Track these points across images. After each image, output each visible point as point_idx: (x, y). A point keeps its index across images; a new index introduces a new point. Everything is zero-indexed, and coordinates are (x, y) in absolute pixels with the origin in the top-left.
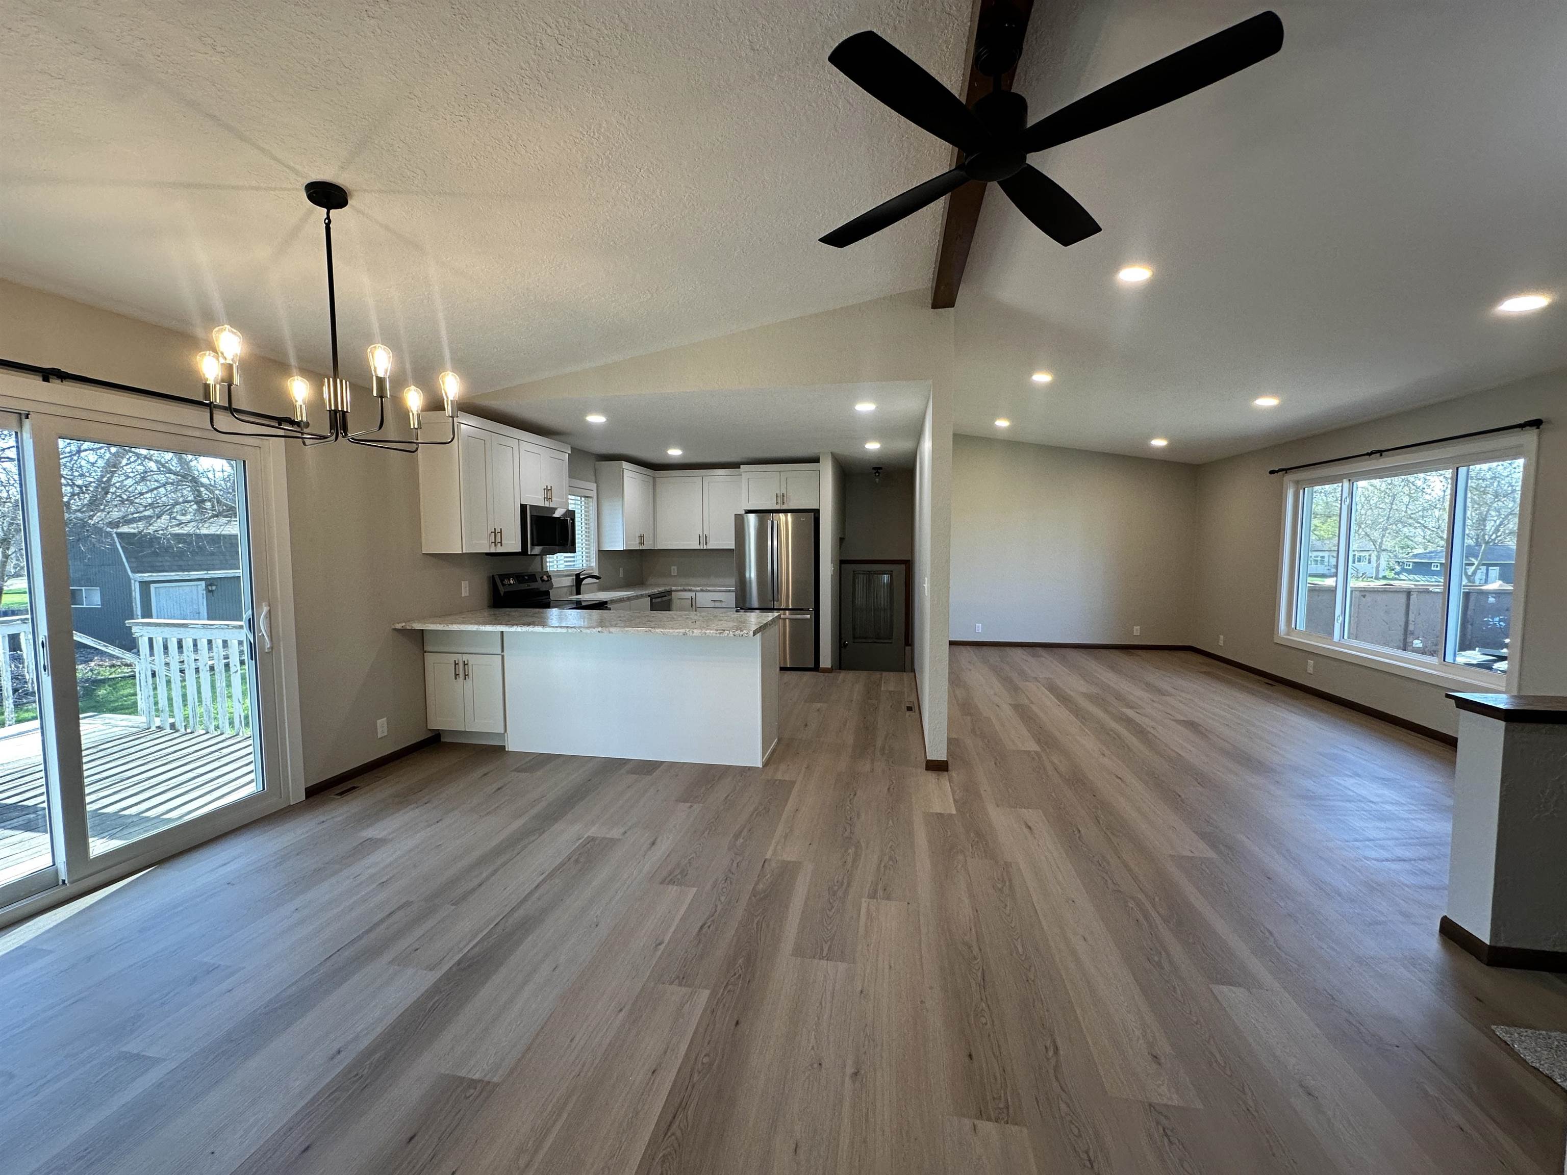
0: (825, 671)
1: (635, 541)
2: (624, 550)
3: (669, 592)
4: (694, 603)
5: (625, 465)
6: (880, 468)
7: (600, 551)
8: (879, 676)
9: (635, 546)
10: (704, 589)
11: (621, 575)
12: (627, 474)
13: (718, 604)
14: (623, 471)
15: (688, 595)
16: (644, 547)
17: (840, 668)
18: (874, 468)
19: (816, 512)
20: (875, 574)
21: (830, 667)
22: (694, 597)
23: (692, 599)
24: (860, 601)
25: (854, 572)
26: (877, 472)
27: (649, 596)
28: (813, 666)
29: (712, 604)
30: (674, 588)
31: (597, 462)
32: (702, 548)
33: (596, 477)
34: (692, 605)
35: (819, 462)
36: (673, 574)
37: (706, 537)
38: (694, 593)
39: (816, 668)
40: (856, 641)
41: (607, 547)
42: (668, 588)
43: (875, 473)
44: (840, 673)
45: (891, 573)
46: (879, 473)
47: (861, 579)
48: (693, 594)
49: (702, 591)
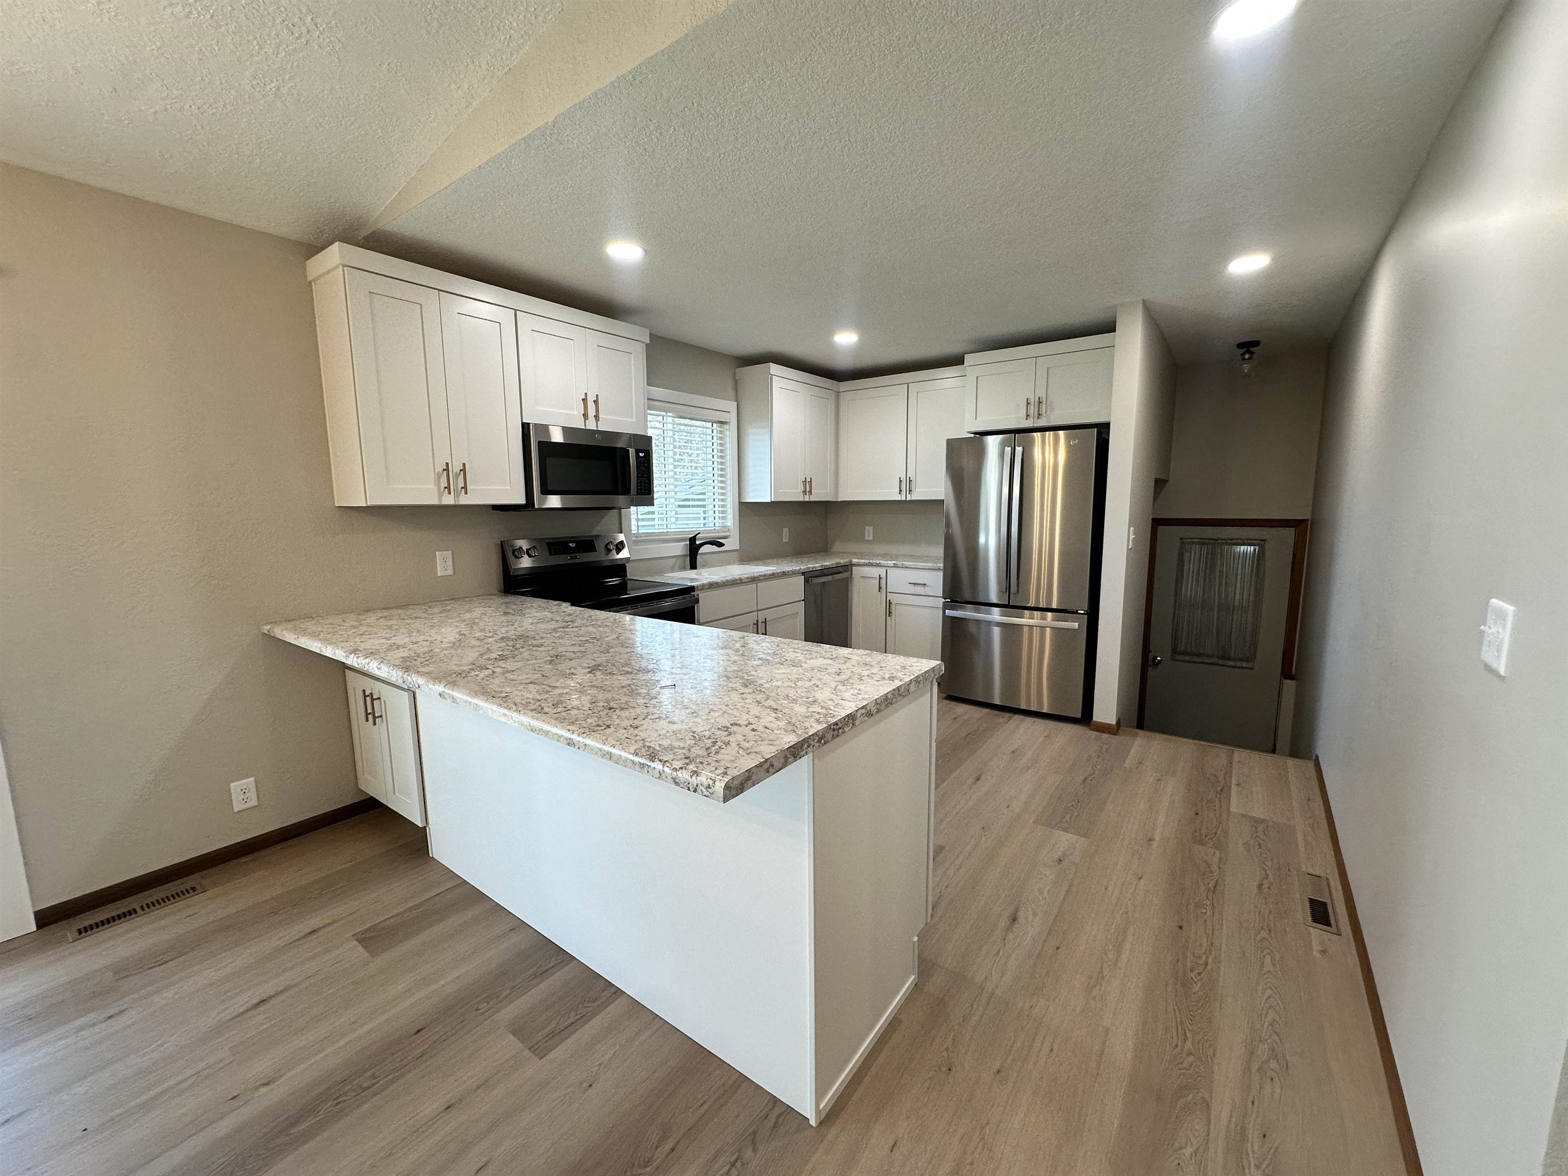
0: (1103, 728)
1: (797, 489)
2: (772, 502)
3: (848, 567)
4: (883, 586)
5: (774, 368)
6: (1256, 343)
7: (740, 503)
8: (1223, 760)
9: (794, 494)
10: (899, 563)
11: (785, 539)
12: (777, 383)
13: (920, 590)
14: (771, 379)
15: (875, 572)
16: (813, 498)
17: (1140, 725)
18: (1240, 346)
19: (1103, 429)
20: (1227, 544)
21: (1114, 723)
22: (883, 576)
23: (880, 578)
24: (1190, 589)
25: (1181, 539)
26: (1248, 352)
27: (803, 574)
28: (1080, 716)
29: (912, 589)
30: (855, 561)
31: (737, 370)
32: (904, 499)
33: (737, 392)
34: (880, 588)
35: (1115, 331)
36: (867, 538)
37: (910, 481)
38: (884, 570)
39: (1086, 717)
40: (1178, 657)
41: (752, 496)
42: (842, 561)
43: (1243, 354)
44: (1136, 735)
45: (1261, 543)
46: (1252, 353)
47: (1194, 555)
48: (882, 572)
49: (895, 566)
